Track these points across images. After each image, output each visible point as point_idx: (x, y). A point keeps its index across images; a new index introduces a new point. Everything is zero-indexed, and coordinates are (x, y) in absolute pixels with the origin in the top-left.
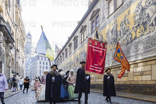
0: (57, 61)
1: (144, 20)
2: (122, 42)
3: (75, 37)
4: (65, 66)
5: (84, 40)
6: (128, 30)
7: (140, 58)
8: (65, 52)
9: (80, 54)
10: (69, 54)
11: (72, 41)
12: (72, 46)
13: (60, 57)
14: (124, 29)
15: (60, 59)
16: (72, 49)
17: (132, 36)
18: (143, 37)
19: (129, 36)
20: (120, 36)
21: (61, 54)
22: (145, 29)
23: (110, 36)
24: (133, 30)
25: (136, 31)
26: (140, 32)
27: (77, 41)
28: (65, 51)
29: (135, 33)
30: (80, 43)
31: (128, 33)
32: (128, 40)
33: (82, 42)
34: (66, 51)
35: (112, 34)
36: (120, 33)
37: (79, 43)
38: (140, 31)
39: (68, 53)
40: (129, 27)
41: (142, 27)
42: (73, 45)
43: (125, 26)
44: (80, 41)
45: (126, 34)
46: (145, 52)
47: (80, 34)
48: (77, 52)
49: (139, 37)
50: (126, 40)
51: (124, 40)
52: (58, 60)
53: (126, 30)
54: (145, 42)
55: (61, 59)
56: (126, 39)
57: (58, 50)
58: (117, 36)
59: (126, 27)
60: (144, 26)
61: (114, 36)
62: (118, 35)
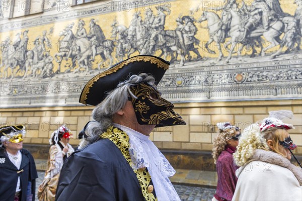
1: (74, 53)
2: (34, 71)
6: (46, 56)
7: (62, 103)
18: (70, 75)
19: (47, 65)
22: (73, 65)
24: (56, 59)
25: (60, 62)
26: (66, 66)
29: (58, 64)
31: (47, 60)
32: (45, 72)
35: (16, 50)
36: (32, 55)
38: (67, 64)
40: (49, 52)
41: (70, 61)
45: (43, 61)
46: (69, 97)
49: (63, 73)
51: (38, 69)
53: (45, 54)
54: (72, 83)
56: (43, 68)
58: (25, 56)
60: (72, 60)
61: (19, 55)
62: (27, 57)
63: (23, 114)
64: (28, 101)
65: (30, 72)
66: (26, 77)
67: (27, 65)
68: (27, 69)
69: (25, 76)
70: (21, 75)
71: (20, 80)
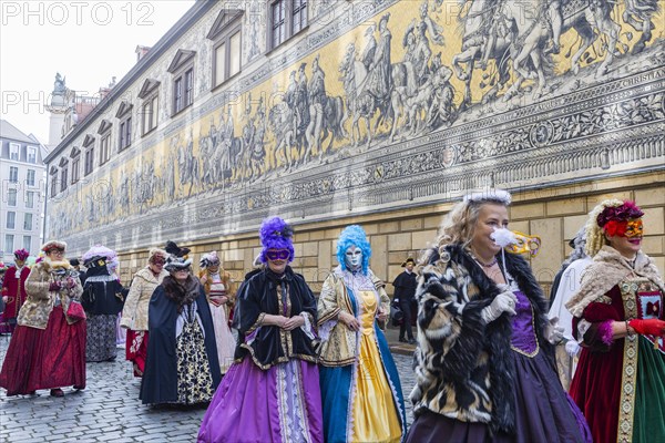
0: (63, 163)
1: (500, 42)
2: (412, 113)
3: (180, 53)
4: (115, 193)
5: (228, 79)
6: (435, 69)
8: (116, 123)
9: (203, 139)
10: (140, 133)
11: (160, 72)
12: (162, 94)
13: (86, 144)
14: (422, 59)
15: (83, 156)
16: (161, 111)
17: (453, 95)
18: (499, 106)
19: (439, 91)
20: (402, 88)
21: (93, 130)
22: (501, 77)
23: (359, 80)
24: (457, 72)
25: (468, 78)
26: (483, 86)
27: (187, 73)
28: (120, 114)
29: (464, 84)
30: (209, 86)
31: (437, 80)
32: (436, 111)
33: (219, 82)
34: (126, 117)
35: (368, 72)
36: (402, 75)
37: (203, 86)
38: (485, 78)
39: (136, 130)
40: (439, 56)
41: (492, 67)
42: (165, 94)
43: (424, 48)
44: (208, 79)
45: (427, 83)
46: (501, 168)
47: (209, 44)
48: (187, 129)
49: (480, 104)
50: (429, 106)
51: (420, 107)
52: (71, 160)
53: (430, 66)
54: (504, 127)
55: (90, 155)
56: (430, 102)
57: (71, 104)
58: (389, 82)
59: (427, 53)
60: (498, 64)
61: (376, 83)
62: (392, 82)
63: (400, 226)
64: (407, 193)
65: (403, 120)
66: (396, 134)
67: (394, 102)
68: (396, 112)
69: (393, 132)
70: (386, 131)
71: (385, 143)
